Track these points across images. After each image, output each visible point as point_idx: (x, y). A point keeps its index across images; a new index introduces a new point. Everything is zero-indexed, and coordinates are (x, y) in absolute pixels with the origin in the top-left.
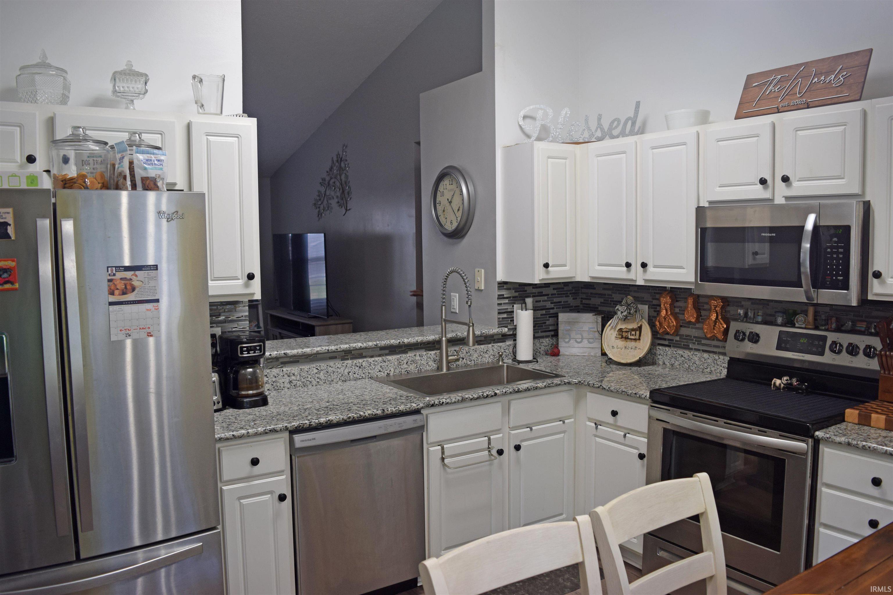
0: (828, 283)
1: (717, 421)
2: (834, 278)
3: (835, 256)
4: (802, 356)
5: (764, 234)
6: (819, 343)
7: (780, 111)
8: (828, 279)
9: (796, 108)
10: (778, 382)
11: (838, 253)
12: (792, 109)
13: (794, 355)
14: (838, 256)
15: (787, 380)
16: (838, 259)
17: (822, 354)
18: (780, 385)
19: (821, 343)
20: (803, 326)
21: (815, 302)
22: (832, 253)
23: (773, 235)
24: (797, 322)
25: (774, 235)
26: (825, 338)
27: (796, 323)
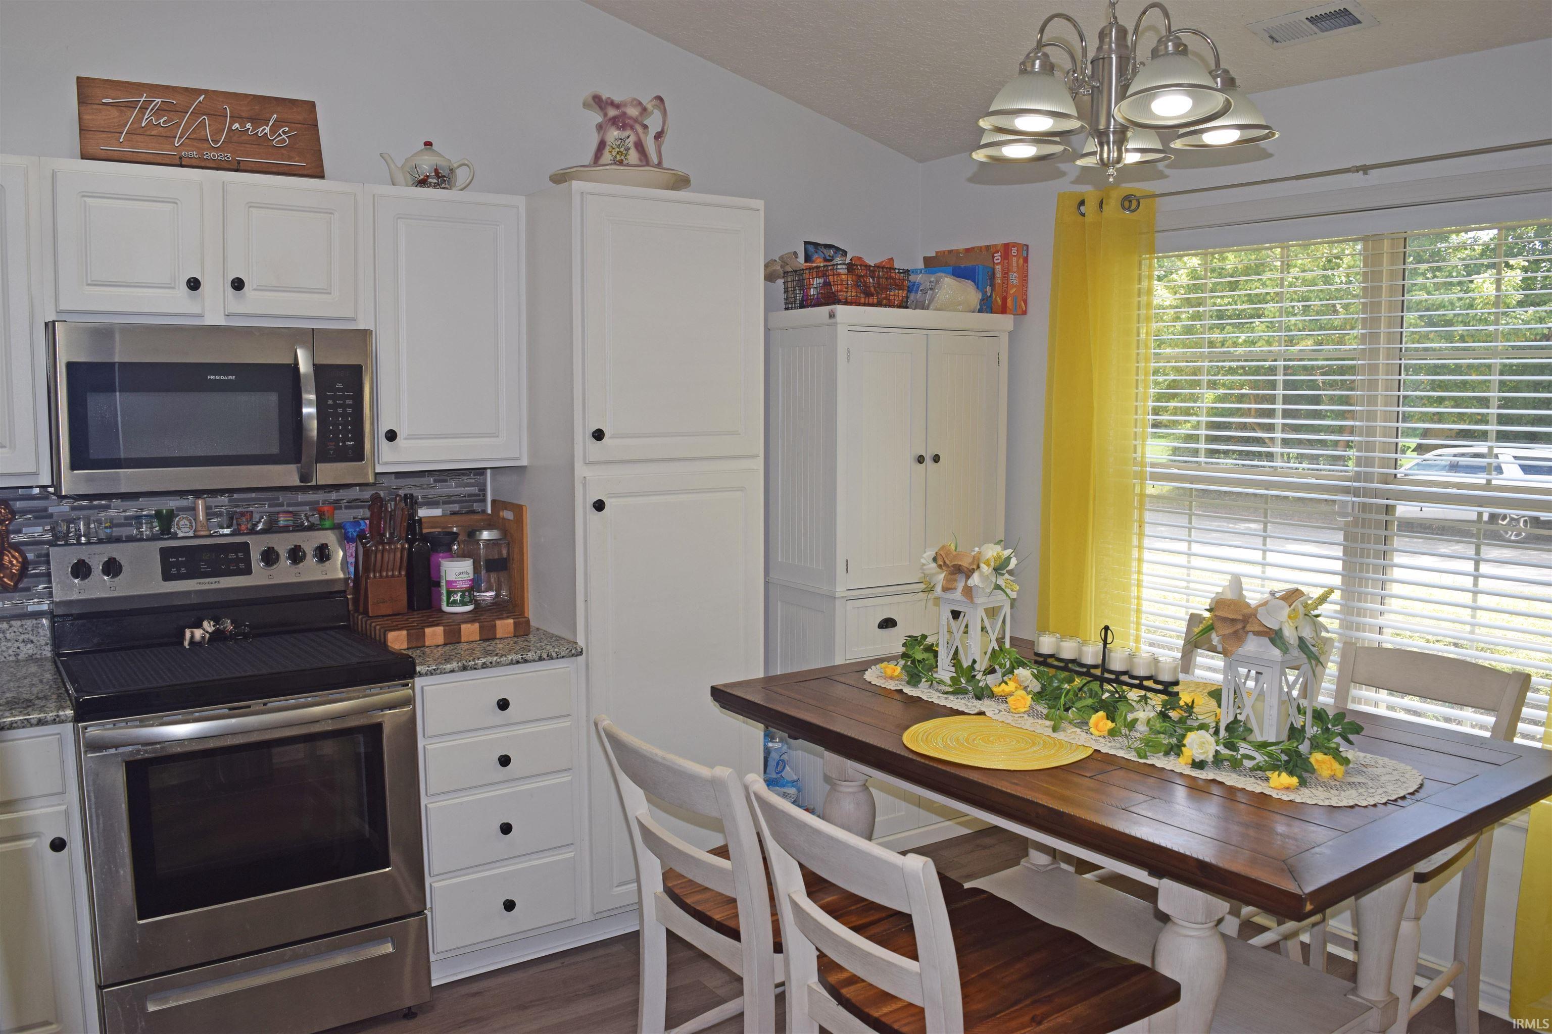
0: (332, 452)
1: (249, 707)
2: (341, 444)
3: (340, 410)
4: (216, 582)
5: (212, 377)
6: (237, 555)
7: (183, 163)
8: (331, 445)
9: (214, 166)
10: (198, 633)
11: (344, 406)
12: (208, 165)
13: (200, 583)
14: (344, 410)
15: (214, 626)
16: (344, 415)
17: (248, 571)
18: (203, 638)
19: (241, 555)
20: (191, 534)
21: (314, 483)
22: (335, 406)
23: (230, 377)
24: (179, 529)
25: (234, 378)
26: (245, 548)
27: (178, 532)
